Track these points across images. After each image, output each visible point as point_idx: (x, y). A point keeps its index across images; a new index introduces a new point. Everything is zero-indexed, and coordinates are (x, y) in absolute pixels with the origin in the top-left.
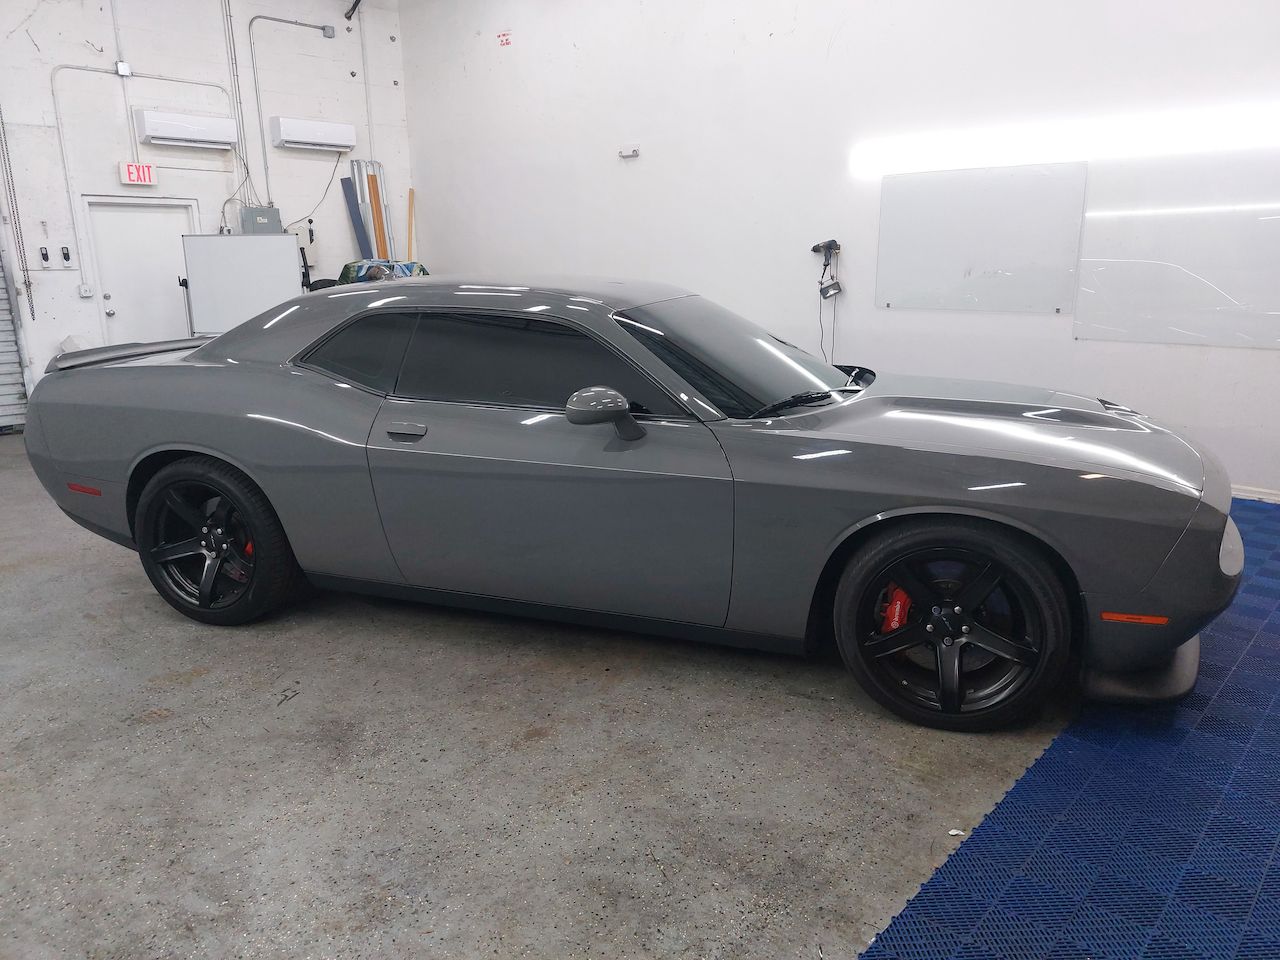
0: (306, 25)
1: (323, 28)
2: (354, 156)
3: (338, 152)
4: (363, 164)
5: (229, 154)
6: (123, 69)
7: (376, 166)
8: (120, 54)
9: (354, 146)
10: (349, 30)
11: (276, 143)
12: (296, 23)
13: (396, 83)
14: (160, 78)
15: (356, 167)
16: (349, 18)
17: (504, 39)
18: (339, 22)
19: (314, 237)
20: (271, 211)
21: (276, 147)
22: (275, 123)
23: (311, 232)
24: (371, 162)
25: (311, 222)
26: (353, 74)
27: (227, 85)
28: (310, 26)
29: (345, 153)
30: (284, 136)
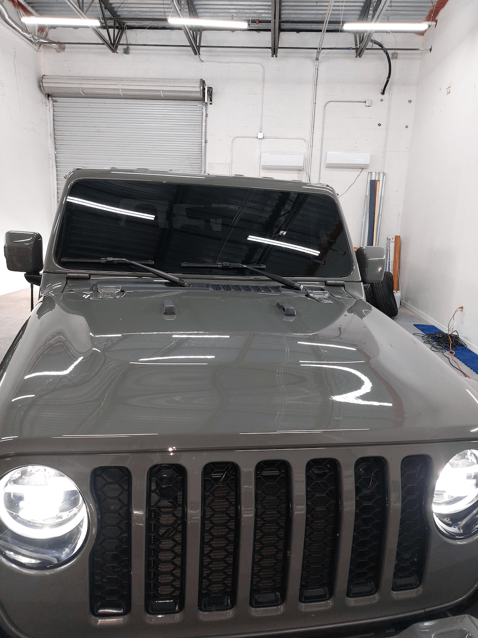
0: (358, 102)
1: (365, 102)
3: (362, 168)
4: (374, 174)
5: (302, 172)
6: (260, 136)
7: (382, 175)
8: (261, 129)
9: (370, 165)
10: (382, 100)
12: (350, 101)
13: (407, 127)
14: (277, 138)
15: (369, 176)
16: (383, 94)
17: (448, 90)
18: (376, 97)
24: (379, 173)
26: (379, 125)
27: (308, 138)
29: (365, 169)
30: (328, 162)
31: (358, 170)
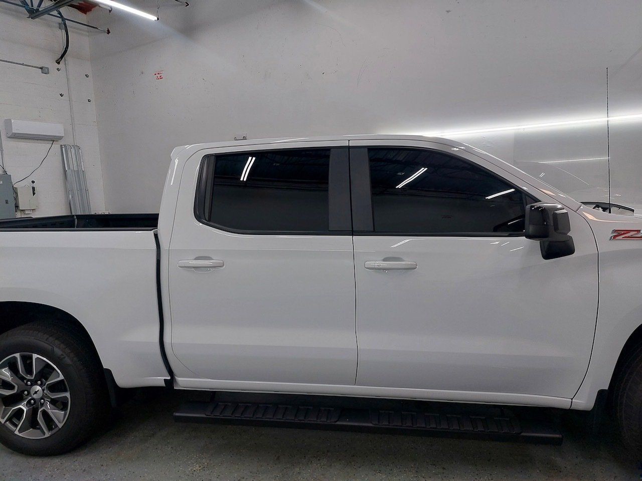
0: (30, 66)
1: (41, 68)
2: (62, 142)
3: (53, 139)
4: (68, 147)
7: (77, 149)
9: (63, 137)
10: (58, 69)
11: (9, 136)
12: (23, 64)
13: (89, 101)
15: (63, 149)
16: (59, 63)
17: (159, 76)
18: (52, 65)
19: (35, 192)
20: (6, 176)
21: (9, 137)
22: (8, 123)
23: (33, 188)
24: (73, 146)
25: (33, 182)
26: (61, 95)
28: (32, 66)
29: (57, 141)
30: (14, 131)
31: (48, 142)
